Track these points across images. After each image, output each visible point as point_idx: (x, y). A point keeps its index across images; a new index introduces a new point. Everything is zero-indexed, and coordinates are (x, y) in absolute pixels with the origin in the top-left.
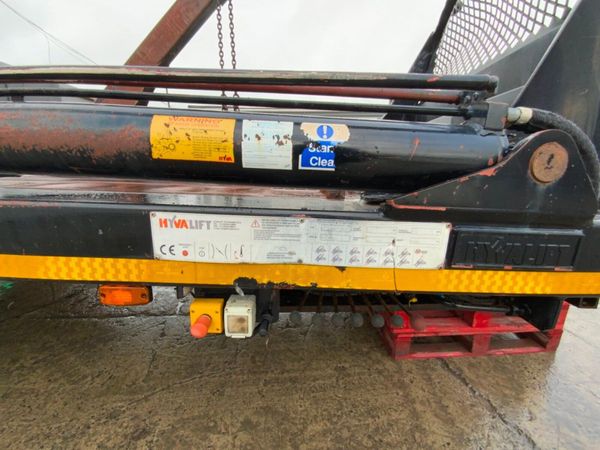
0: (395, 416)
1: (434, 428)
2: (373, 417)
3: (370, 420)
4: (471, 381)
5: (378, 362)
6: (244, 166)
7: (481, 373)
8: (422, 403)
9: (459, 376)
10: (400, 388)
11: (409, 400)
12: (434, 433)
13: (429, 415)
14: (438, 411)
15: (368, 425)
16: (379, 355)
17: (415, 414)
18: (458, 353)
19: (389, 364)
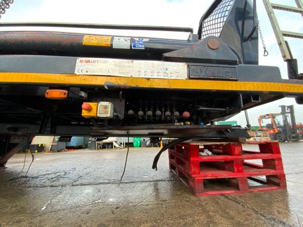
0: (196, 218)
1: (222, 221)
2: (183, 219)
3: (181, 220)
4: (242, 202)
5: (187, 197)
6: (113, 47)
7: (247, 198)
8: (213, 212)
9: (235, 201)
10: (200, 207)
11: (205, 211)
12: (222, 223)
13: (218, 216)
14: (223, 214)
15: (180, 222)
16: (187, 195)
17: (209, 217)
18: (232, 191)
19: (193, 198)
